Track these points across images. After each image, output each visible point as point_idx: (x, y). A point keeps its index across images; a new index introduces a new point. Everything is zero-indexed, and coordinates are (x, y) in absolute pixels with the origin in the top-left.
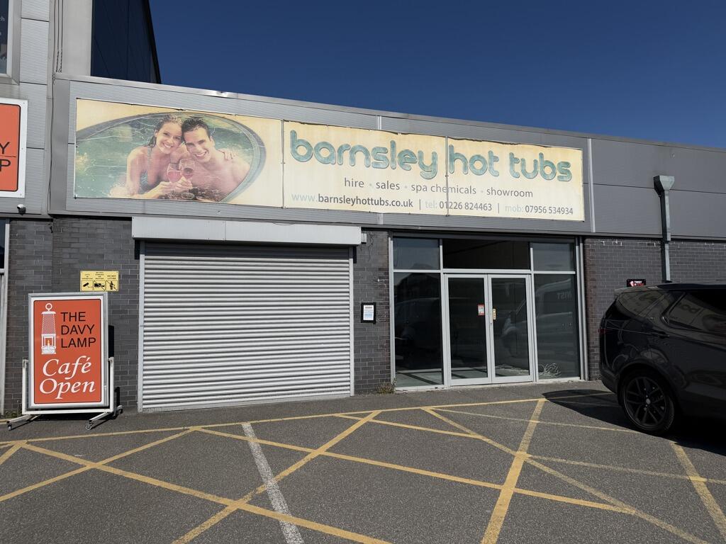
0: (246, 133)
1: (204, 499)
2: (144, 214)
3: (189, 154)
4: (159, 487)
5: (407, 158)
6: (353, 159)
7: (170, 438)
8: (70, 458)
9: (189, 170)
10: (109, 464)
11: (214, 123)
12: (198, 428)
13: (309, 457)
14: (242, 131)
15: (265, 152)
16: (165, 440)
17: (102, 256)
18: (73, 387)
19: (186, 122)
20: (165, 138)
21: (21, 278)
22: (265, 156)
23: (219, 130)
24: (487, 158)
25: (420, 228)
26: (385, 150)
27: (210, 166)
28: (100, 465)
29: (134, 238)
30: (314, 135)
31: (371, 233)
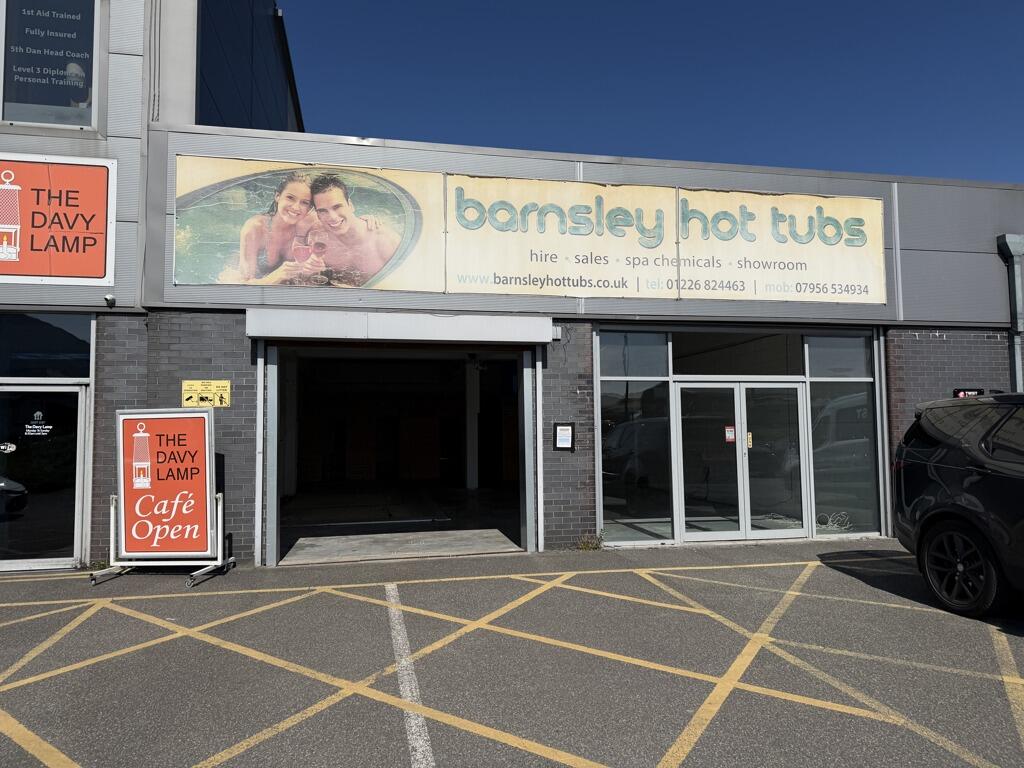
0: (397, 193)
1: (314, 680)
2: (262, 305)
3: (321, 224)
4: (262, 662)
5: (619, 219)
6: (542, 224)
7: (289, 601)
8: (159, 622)
9: (320, 246)
10: (205, 631)
11: (352, 181)
12: (328, 589)
13: (463, 631)
14: (391, 190)
15: (421, 218)
16: (282, 603)
17: (210, 360)
18: (173, 532)
19: (316, 181)
20: (290, 203)
21: (111, 390)
22: (421, 224)
23: (360, 190)
24: (738, 216)
25: (638, 318)
26: (588, 210)
27: (348, 239)
28: (195, 632)
29: (250, 337)
30: (488, 192)
31: (568, 325)
